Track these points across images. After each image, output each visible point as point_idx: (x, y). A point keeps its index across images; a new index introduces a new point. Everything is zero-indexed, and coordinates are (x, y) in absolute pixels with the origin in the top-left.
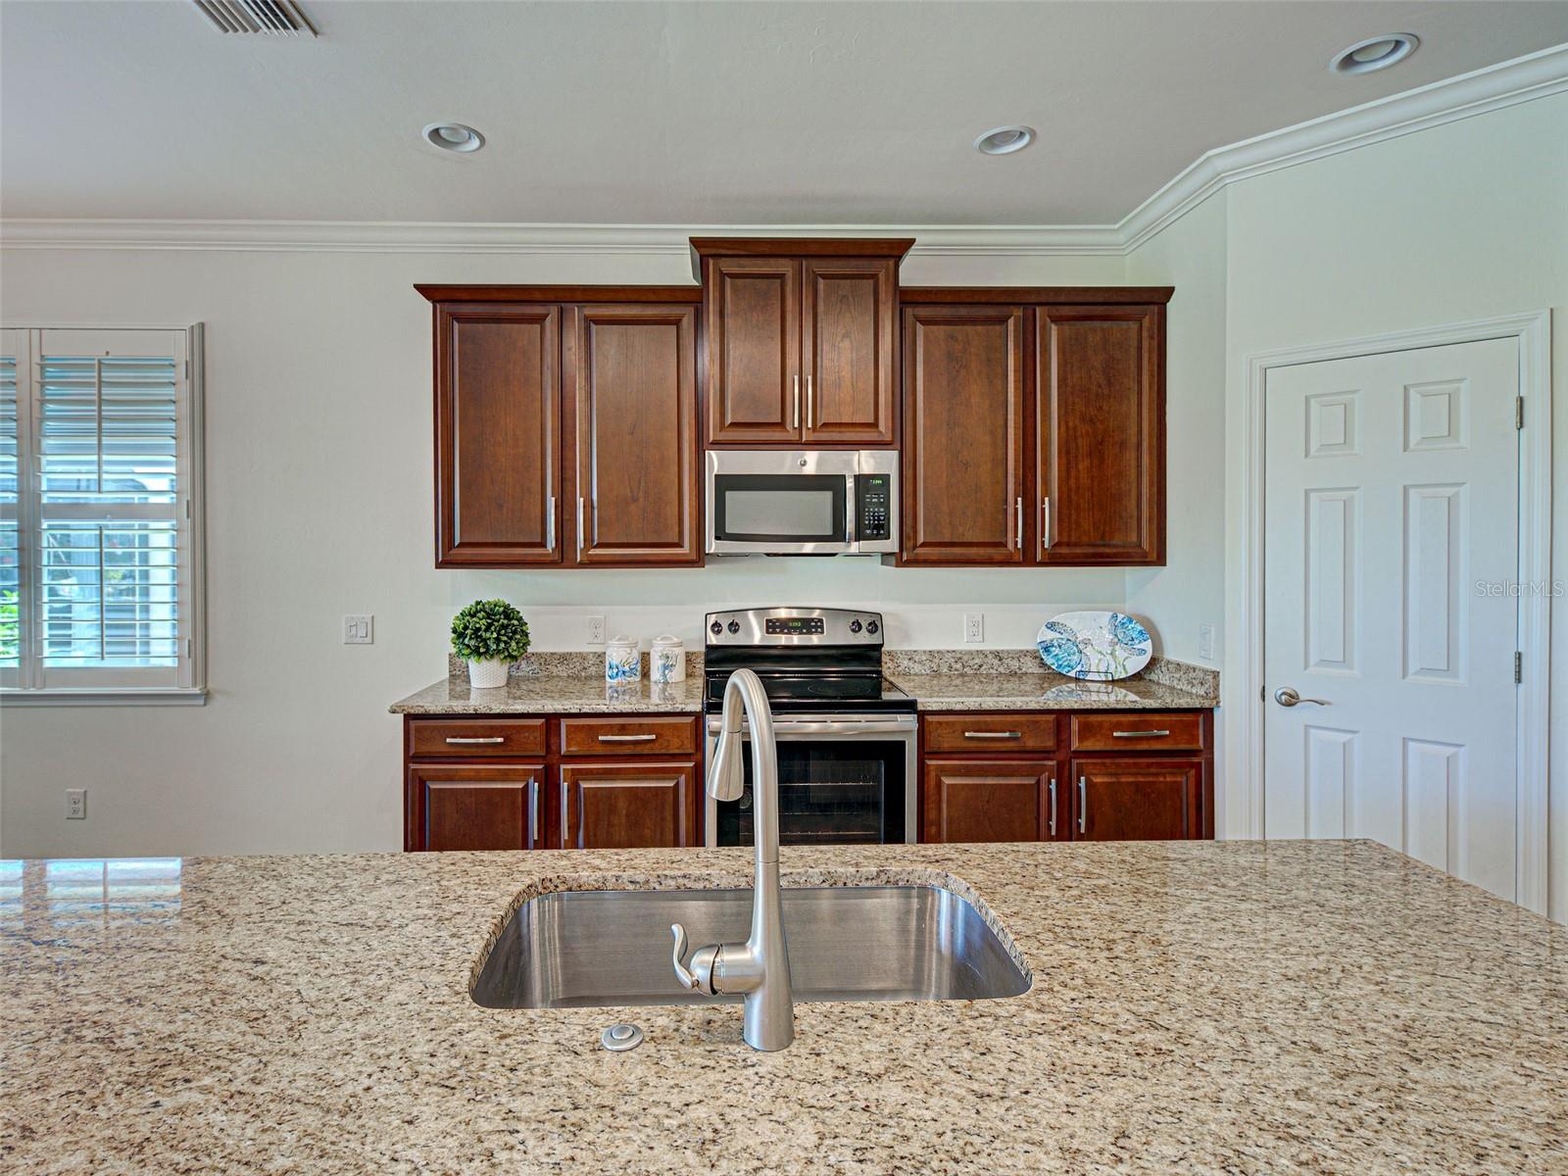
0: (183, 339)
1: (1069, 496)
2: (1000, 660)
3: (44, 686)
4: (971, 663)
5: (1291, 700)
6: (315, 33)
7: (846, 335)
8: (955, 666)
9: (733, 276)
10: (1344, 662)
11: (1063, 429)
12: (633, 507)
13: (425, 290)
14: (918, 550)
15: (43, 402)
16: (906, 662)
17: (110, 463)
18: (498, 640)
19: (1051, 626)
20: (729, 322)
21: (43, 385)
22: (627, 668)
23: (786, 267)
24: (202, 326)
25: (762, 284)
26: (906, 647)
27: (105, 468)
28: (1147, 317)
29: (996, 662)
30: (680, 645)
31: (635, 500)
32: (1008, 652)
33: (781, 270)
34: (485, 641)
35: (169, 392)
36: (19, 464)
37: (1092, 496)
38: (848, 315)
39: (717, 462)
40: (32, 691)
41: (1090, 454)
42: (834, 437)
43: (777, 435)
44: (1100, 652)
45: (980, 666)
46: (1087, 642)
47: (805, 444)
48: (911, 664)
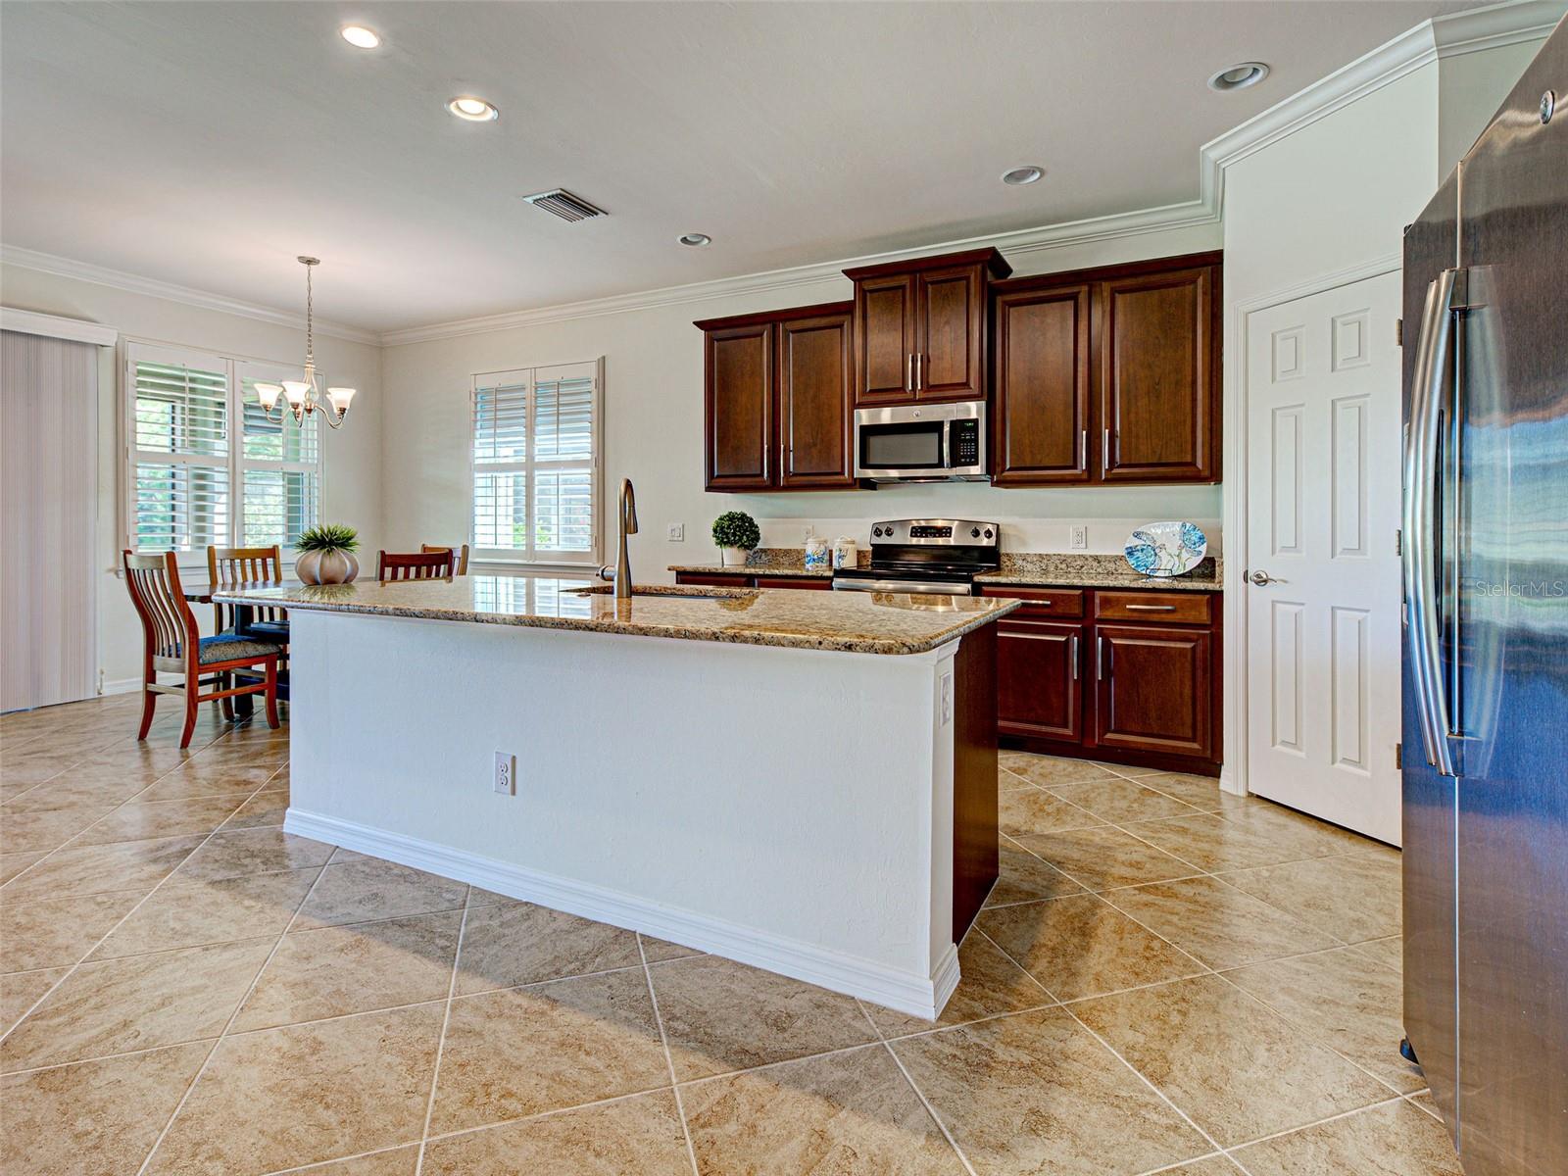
0: (593, 367)
1: (1130, 429)
2: (1099, 562)
3: (536, 559)
4: (1074, 564)
5: (1262, 581)
6: (607, 214)
7: (947, 323)
8: (1060, 566)
9: (872, 291)
10: (1296, 547)
11: (1124, 374)
12: (813, 450)
13: (700, 324)
14: (1006, 473)
15: (536, 407)
16: (1020, 562)
17: (563, 439)
18: (734, 535)
19: (1137, 535)
20: (870, 322)
21: (536, 398)
22: (816, 557)
23: (905, 280)
24: (604, 358)
25: (890, 294)
26: (1023, 551)
27: (560, 442)
28: (1201, 278)
29: (1095, 564)
30: (853, 542)
31: (815, 445)
32: (1106, 556)
33: (904, 282)
34: (727, 534)
35: (587, 397)
36: (527, 441)
37: (1150, 426)
38: (949, 308)
39: (864, 417)
40: (531, 562)
41: (1149, 392)
42: (937, 393)
43: (900, 396)
44: (1170, 555)
45: (1082, 567)
46: (1162, 547)
47: (919, 400)
48: (1024, 564)
